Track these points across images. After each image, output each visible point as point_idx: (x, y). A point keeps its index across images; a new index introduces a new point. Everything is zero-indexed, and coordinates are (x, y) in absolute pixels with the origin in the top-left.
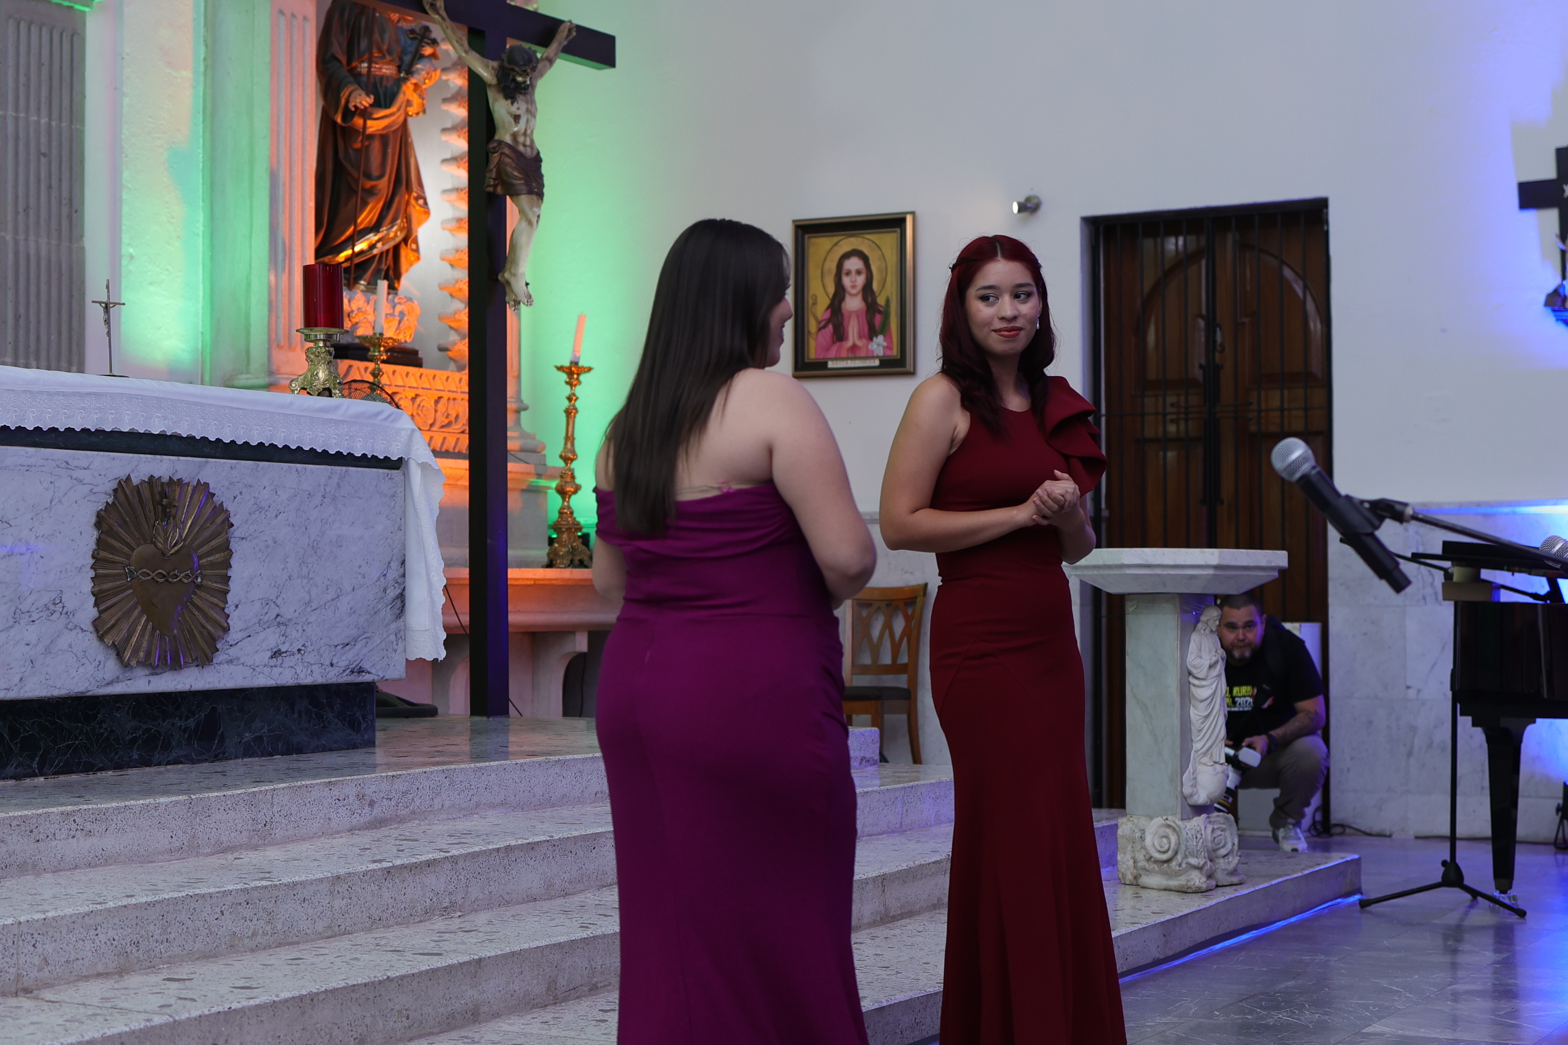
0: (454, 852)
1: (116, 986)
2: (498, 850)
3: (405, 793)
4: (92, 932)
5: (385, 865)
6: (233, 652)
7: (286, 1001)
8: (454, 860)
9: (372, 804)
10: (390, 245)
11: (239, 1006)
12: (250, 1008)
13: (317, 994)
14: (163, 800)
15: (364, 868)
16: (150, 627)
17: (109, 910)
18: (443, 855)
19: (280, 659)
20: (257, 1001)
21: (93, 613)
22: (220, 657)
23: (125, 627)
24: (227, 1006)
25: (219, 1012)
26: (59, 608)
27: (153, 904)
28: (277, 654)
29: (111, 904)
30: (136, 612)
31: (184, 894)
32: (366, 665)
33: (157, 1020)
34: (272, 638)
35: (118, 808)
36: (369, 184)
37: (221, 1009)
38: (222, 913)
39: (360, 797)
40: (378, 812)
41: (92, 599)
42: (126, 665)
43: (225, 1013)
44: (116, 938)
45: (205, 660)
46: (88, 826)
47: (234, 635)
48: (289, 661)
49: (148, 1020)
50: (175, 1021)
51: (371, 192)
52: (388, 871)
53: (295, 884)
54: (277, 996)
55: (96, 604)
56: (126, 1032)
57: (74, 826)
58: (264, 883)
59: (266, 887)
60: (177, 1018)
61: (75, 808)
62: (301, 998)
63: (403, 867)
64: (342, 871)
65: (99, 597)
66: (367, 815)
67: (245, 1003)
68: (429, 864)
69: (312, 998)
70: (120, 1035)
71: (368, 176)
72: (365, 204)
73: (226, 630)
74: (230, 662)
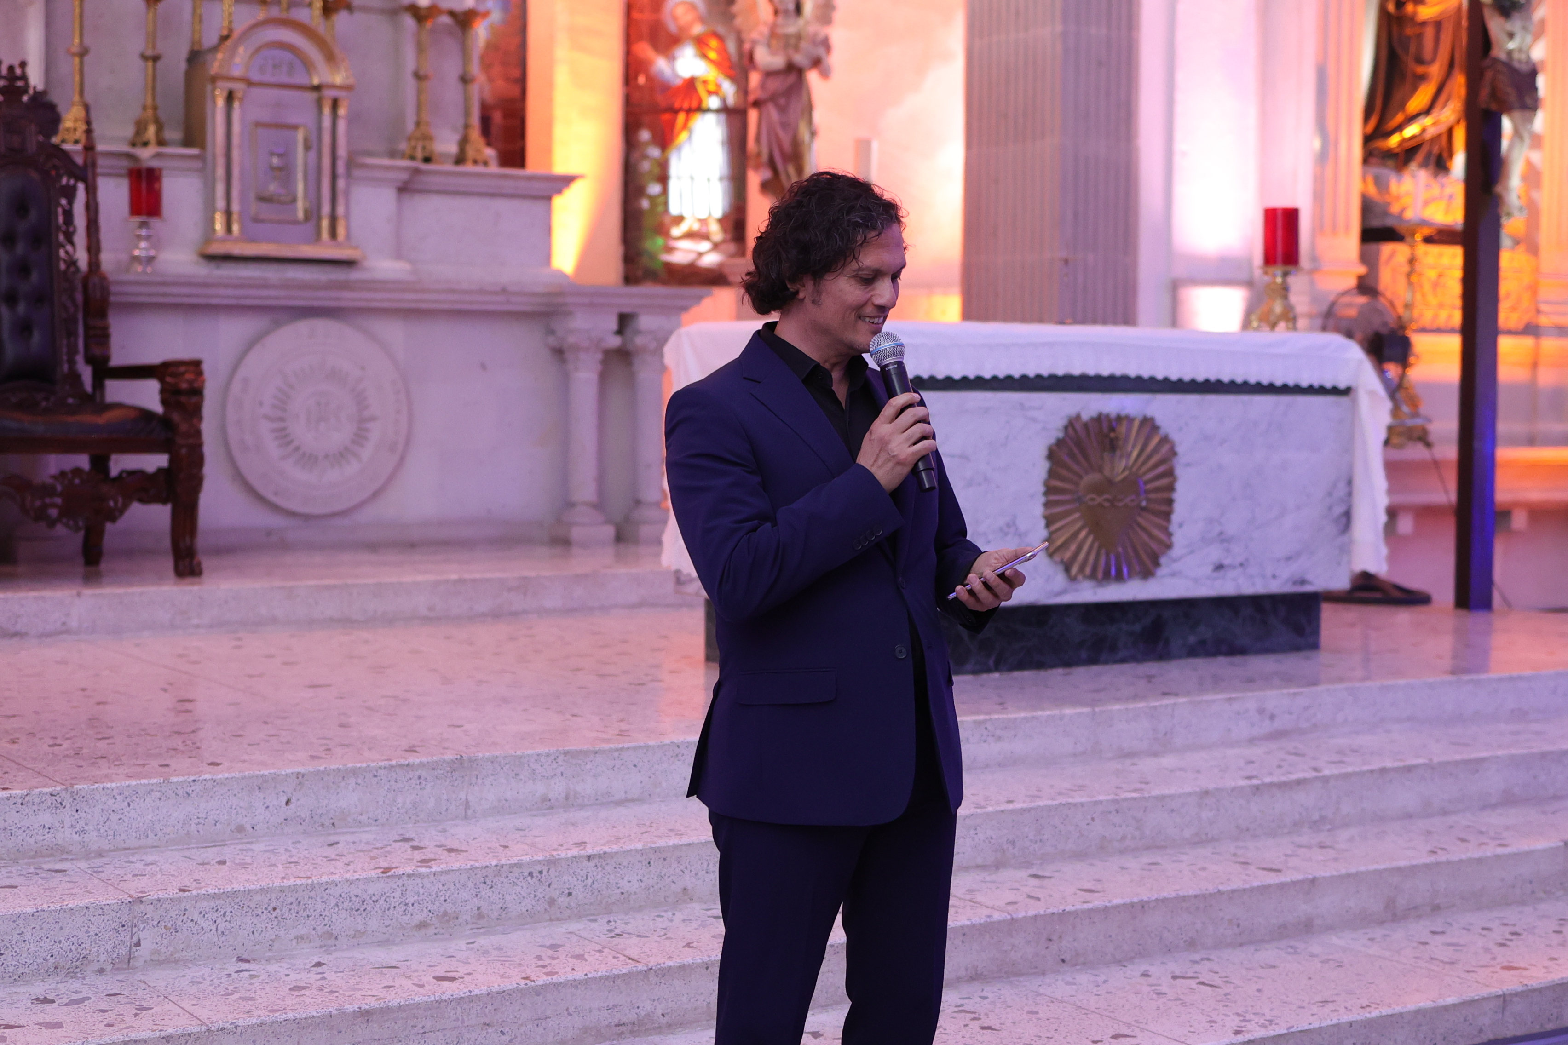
0: (1327, 772)
1: (988, 878)
2: (1372, 772)
3: (1306, 708)
4: (972, 832)
5: (1255, 782)
6: (1176, 566)
7: (1117, 907)
8: (1326, 780)
9: (1272, 717)
10: (1443, 128)
11: (1072, 909)
12: (1083, 912)
13: (1148, 902)
14: (1068, 711)
15: (1233, 784)
16: (1096, 545)
17: (988, 814)
18: (1314, 774)
19: (1222, 573)
20: (1090, 906)
21: (1044, 533)
22: (1161, 571)
23: (1073, 547)
24: (1062, 908)
25: (1053, 913)
26: (1012, 530)
27: (1029, 810)
28: (1219, 567)
29: (990, 809)
30: (1083, 534)
31: (1057, 802)
32: (1309, 577)
33: (997, 916)
34: (1215, 554)
35: (1025, 718)
36: (1420, 70)
37: (1055, 910)
38: (1093, 819)
39: (1261, 711)
40: (1277, 724)
41: (1043, 522)
42: (1073, 579)
43: (1059, 914)
44: (994, 837)
45: (1147, 574)
46: (998, 732)
47: (1176, 552)
48: (1231, 574)
49: (989, 916)
50: (1012, 919)
51: (1422, 78)
52: (1257, 788)
53: (1163, 797)
54: (1110, 901)
55: (1048, 525)
56: (968, 926)
57: (985, 733)
58: (1134, 795)
59: (1135, 799)
60: (1014, 916)
61: (987, 717)
62: (1132, 905)
63: (1272, 785)
64: (1211, 786)
65: (1049, 521)
66: (1267, 727)
67: (1079, 906)
68: (1299, 782)
69: (1143, 906)
70: (962, 927)
71: (1420, 61)
72: (1414, 89)
73: (1169, 546)
74: (1173, 575)
